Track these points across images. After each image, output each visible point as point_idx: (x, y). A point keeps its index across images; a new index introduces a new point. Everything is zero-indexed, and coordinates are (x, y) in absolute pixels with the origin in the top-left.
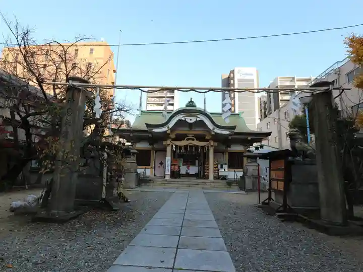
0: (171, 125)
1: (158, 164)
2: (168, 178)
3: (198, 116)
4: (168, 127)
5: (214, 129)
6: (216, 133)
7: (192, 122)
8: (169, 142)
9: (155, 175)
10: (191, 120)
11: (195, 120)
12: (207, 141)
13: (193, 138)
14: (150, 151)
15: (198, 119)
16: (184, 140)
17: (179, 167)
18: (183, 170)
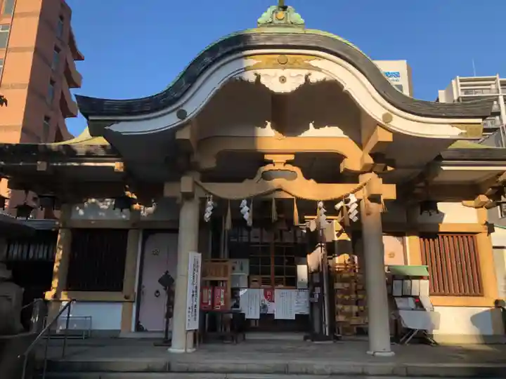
0: (195, 103)
1: (152, 283)
2: (180, 345)
3: (315, 63)
4: (182, 114)
5: (387, 118)
6: (397, 135)
7: (289, 87)
8: (186, 184)
9: (139, 328)
10: (283, 80)
11: (302, 81)
12: (352, 177)
13: (289, 167)
14: (125, 231)
15: (316, 77)
16: (252, 178)
17: (235, 292)
18: (251, 304)
